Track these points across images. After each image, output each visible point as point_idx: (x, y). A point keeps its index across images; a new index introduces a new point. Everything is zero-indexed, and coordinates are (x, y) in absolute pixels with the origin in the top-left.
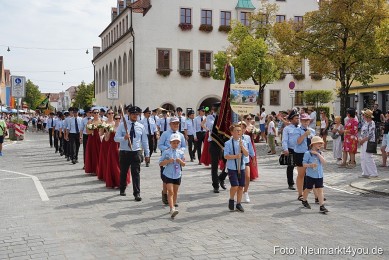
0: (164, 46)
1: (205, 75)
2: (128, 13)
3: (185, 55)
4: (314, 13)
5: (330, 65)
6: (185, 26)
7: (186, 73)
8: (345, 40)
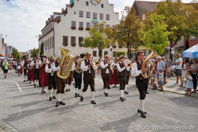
0: (65, 35)
1: (81, 45)
2: (52, 23)
3: (73, 38)
4: (118, 25)
5: (124, 43)
6: (73, 28)
7: (73, 45)
8: (129, 34)
